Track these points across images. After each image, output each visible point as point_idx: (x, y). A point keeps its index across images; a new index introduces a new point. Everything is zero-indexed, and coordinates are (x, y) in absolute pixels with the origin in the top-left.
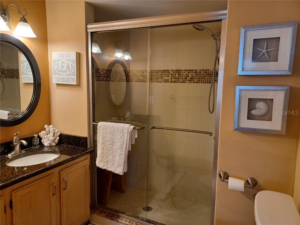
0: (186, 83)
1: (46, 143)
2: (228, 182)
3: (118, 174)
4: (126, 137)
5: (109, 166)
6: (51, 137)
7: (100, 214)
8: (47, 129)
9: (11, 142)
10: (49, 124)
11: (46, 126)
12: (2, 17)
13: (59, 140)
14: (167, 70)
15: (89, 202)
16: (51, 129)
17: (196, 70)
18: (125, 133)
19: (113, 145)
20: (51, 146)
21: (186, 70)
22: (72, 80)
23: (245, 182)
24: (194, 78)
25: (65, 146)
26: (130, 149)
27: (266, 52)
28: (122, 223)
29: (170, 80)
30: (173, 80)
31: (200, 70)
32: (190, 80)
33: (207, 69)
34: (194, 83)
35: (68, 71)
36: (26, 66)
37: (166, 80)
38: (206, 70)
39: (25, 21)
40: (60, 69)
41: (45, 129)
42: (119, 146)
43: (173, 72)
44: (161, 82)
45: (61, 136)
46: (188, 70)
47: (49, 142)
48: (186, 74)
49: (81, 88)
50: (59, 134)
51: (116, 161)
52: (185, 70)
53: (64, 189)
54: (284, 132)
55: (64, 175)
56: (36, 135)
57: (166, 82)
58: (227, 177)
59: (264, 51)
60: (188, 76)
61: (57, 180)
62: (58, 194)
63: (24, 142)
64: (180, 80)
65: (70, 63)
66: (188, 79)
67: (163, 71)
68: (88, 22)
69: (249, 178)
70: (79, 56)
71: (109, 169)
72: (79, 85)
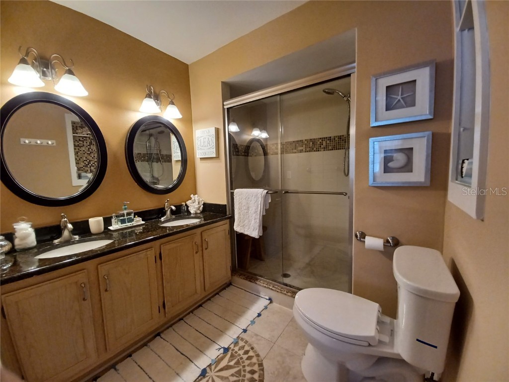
0: (321, 151)
1: (192, 210)
2: (364, 242)
3: (254, 238)
4: (260, 201)
5: (246, 230)
6: (196, 205)
7: (240, 276)
8: (193, 199)
9: (164, 209)
10: (195, 193)
11: (192, 196)
12: (155, 102)
13: (203, 208)
14: (300, 141)
15: (229, 264)
16: (196, 198)
17: (330, 137)
18: (258, 198)
19: (248, 210)
20: (196, 213)
21: (320, 139)
22: (212, 153)
23: (384, 240)
24: (328, 146)
25: (208, 213)
26: (265, 214)
27: (402, 98)
28: (260, 285)
29: (304, 150)
30: (308, 149)
31: (334, 137)
32: (324, 148)
33: (342, 134)
34: (328, 150)
35: (209, 145)
36: (176, 146)
37: (301, 150)
38: (341, 136)
39: (173, 103)
40: (202, 144)
41: (190, 199)
42: (254, 210)
43: (307, 142)
44: (295, 153)
45: (204, 204)
46: (322, 138)
47: (194, 210)
48: (320, 142)
49: (219, 159)
50: (203, 202)
51: (251, 225)
52: (318, 139)
53: (206, 249)
54: (428, 184)
55: (205, 236)
56: (184, 204)
57: (301, 152)
58: (363, 236)
59: (399, 97)
60: (322, 144)
61: (200, 239)
62: (200, 252)
63: (173, 208)
64: (315, 149)
65: (210, 138)
66: (322, 146)
67: (297, 141)
68: (224, 99)
69: (390, 237)
70: (217, 131)
71: (246, 233)
72: (218, 157)
